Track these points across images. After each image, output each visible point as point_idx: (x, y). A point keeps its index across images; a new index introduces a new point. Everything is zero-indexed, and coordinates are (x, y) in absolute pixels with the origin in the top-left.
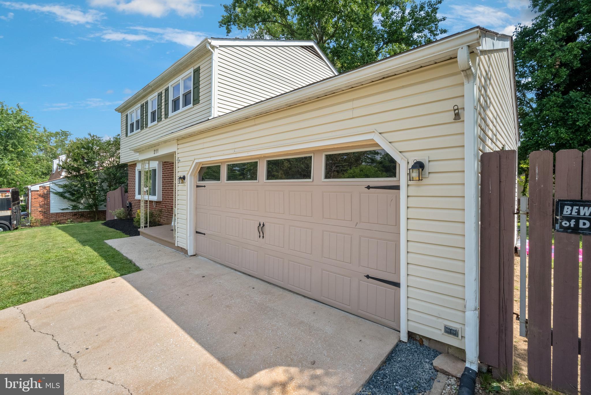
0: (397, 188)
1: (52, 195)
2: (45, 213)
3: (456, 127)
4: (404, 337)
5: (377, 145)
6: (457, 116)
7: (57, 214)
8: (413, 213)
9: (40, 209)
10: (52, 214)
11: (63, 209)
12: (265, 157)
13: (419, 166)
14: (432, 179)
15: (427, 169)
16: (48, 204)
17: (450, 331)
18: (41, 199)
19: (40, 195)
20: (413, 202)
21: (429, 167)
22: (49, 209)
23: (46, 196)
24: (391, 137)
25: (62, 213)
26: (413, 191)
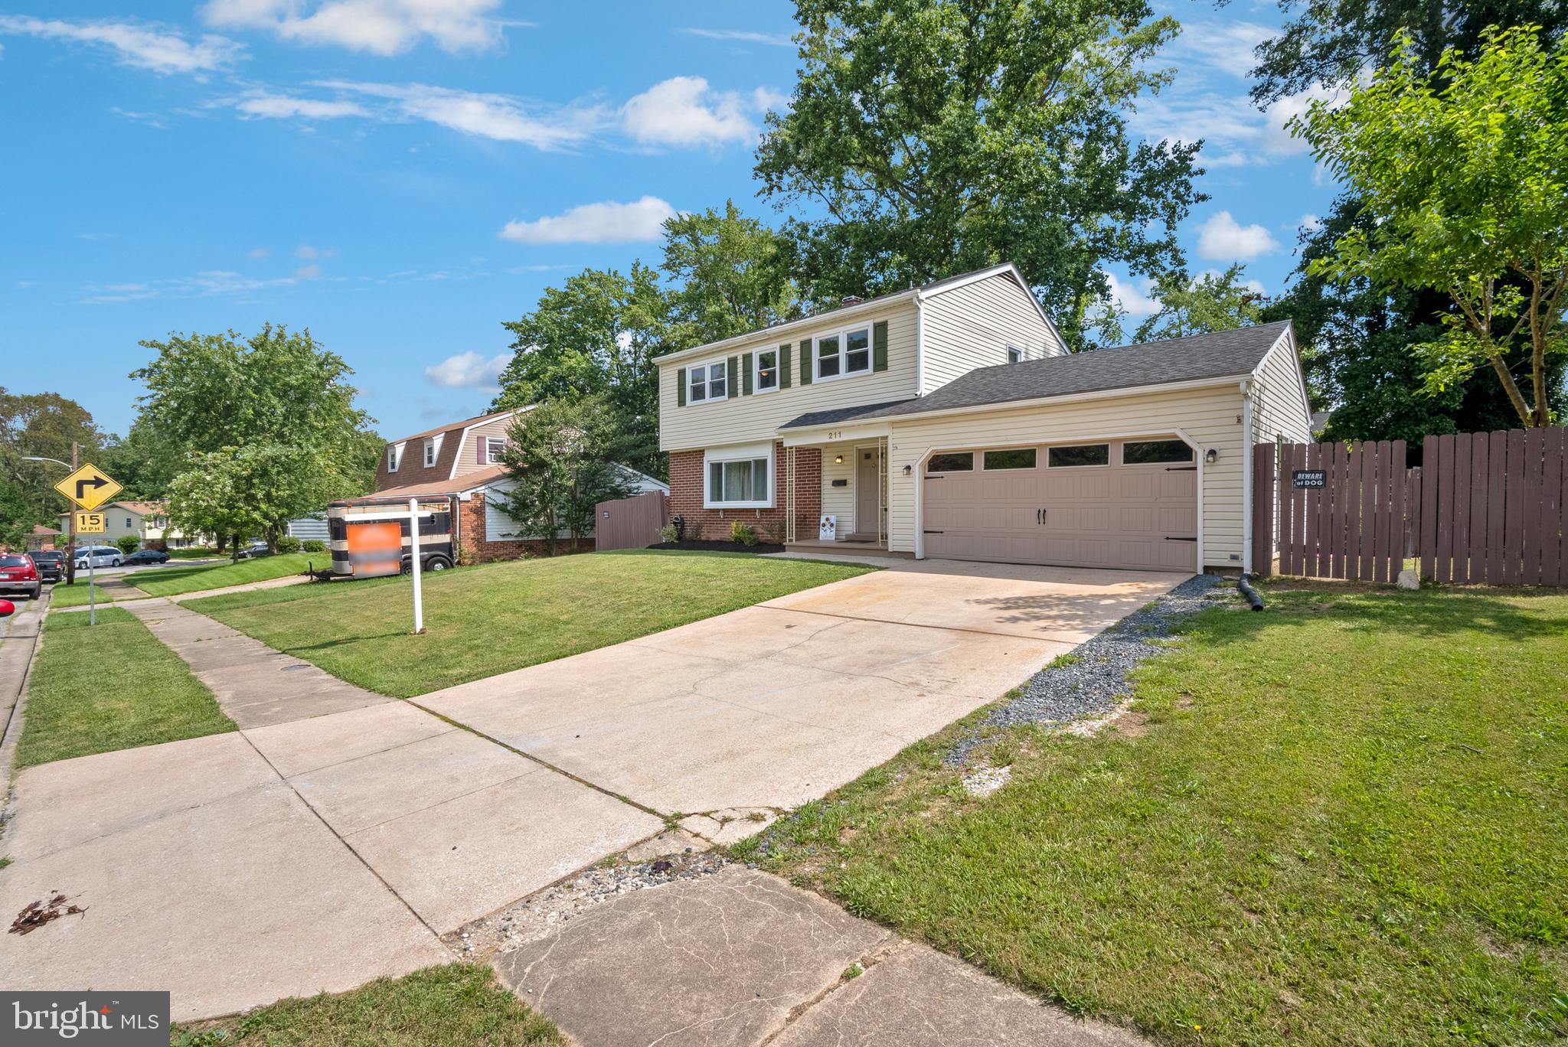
0: (1195, 469)
1: (488, 510)
2: (478, 540)
3: (1238, 428)
4: (1200, 572)
5: (1177, 437)
6: (1239, 421)
7: (496, 543)
8: (1207, 485)
9: (472, 535)
10: (489, 544)
11: (503, 536)
12: (1046, 445)
13: (1212, 453)
14: (1222, 461)
15: (1218, 455)
16: (483, 526)
17: (1234, 558)
18: (473, 517)
19: (471, 510)
20: (1207, 477)
21: (1220, 453)
22: (483, 534)
23: (479, 512)
24: (1191, 432)
25: (501, 542)
26: (1208, 469)
